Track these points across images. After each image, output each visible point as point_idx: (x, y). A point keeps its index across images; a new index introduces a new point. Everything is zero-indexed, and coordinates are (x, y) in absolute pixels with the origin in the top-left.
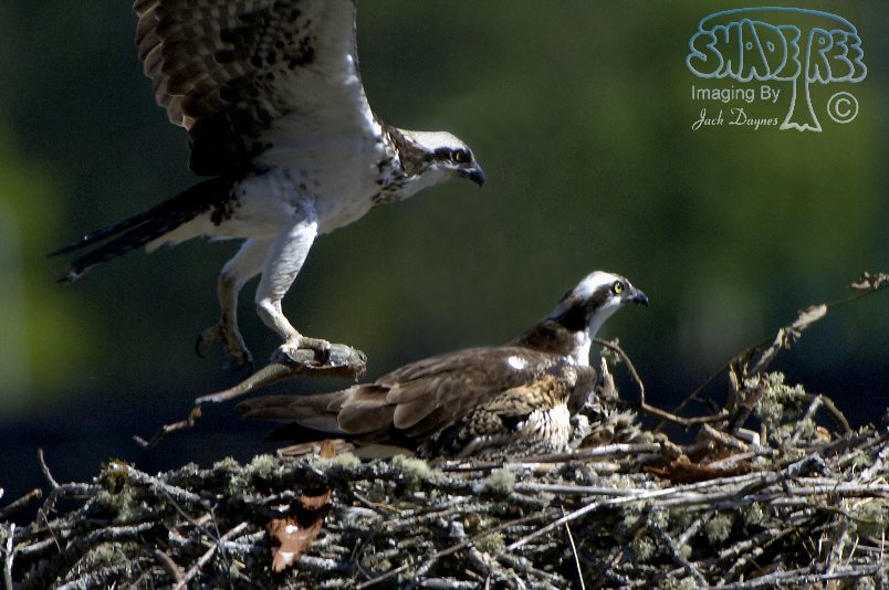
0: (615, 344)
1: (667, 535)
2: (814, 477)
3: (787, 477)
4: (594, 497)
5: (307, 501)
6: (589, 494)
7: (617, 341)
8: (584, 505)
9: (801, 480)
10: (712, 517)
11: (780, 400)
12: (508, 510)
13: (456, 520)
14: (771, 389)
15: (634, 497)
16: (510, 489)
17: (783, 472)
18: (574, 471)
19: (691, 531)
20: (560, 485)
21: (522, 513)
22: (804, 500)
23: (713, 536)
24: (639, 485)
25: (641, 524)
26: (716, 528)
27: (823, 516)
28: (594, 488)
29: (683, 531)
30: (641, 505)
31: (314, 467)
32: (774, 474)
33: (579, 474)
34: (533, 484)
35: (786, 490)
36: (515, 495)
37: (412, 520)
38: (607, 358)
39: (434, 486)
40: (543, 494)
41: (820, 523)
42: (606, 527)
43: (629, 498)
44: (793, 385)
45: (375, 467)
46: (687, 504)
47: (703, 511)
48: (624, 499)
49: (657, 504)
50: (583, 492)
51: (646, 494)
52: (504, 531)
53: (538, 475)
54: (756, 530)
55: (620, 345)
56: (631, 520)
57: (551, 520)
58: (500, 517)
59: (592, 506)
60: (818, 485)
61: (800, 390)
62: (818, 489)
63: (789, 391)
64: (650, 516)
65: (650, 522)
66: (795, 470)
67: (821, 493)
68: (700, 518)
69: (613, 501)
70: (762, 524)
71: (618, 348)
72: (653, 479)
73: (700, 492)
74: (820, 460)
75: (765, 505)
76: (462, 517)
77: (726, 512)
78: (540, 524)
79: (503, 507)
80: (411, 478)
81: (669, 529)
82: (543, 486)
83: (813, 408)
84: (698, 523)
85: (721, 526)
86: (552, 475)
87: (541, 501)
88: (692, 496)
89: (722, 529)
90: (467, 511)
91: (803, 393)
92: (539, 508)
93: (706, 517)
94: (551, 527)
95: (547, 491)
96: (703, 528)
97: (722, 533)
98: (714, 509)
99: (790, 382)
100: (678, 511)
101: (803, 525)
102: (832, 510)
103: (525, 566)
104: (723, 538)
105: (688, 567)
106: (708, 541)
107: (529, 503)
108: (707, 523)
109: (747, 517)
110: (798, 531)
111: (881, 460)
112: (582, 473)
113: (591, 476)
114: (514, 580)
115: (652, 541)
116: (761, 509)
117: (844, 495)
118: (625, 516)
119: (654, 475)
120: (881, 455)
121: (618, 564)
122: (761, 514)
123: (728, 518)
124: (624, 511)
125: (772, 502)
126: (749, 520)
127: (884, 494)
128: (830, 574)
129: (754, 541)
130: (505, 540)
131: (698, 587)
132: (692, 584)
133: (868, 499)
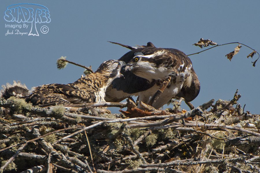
1: (130, 139)
3: (185, 117)
6: (96, 119)
10: (149, 135)
13: (36, 127)
16: (63, 114)
18: (88, 111)
19: (139, 140)
21: (65, 126)
22: (191, 128)
23: (148, 143)
25: (119, 133)
26: (150, 139)
27: (199, 137)
28: (97, 117)
29: (135, 140)
30: (119, 125)
33: (90, 111)
35: (184, 123)
36: (65, 116)
37: (16, 126)
39: (28, 111)
41: (197, 140)
46: (140, 126)
48: (114, 121)
50: (94, 119)
52: (56, 134)
58: (55, 127)
65: (123, 133)
66: (189, 114)
68: (143, 134)
72: (122, 116)
74: (201, 110)
75: (174, 129)
76: (39, 126)
77: (155, 132)
78: (71, 131)
80: (18, 107)
81: (131, 137)
84: (142, 136)
85: (152, 139)
86: (78, 111)
87: (76, 120)
88: (142, 123)
89: (153, 140)
90: (41, 123)
92: (75, 123)
93: (146, 134)
97: (152, 142)
98: (150, 130)
100: (134, 130)
101: (189, 141)
102: (204, 133)
103: (66, 150)
104: (153, 144)
105: (139, 154)
106: (146, 145)
107: (71, 120)
108: (146, 137)
109: (166, 134)
110: (186, 144)
111: (223, 116)
112: (92, 111)
113: (95, 113)
114: (61, 155)
115: (123, 142)
116: (172, 131)
117: (208, 128)
118: (112, 130)
119: (123, 114)
120: (223, 114)
121: (106, 153)
122: (172, 133)
123: (155, 135)
124: (111, 128)
125: (177, 128)
126: (166, 136)
127: (226, 129)
128: (202, 161)
129: (168, 146)
130: (57, 138)
131: (143, 164)
132: (140, 162)
133: (218, 132)
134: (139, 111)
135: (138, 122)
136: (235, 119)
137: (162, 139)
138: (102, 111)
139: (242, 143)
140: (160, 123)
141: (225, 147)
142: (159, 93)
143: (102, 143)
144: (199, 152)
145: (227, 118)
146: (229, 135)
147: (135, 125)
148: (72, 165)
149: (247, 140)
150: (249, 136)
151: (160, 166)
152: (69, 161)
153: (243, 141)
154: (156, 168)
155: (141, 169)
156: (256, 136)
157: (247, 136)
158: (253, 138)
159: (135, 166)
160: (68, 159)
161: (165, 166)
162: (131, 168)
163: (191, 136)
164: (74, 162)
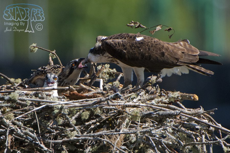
0: (54, 52)
1: (68, 116)
2: (118, 100)
3: (108, 99)
4: (44, 103)
6: (43, 102)
7: (55, 51)
8: (41, 105)
9: (113, 101)
10: (83, 112)
11: (108, 74)
12: (16, 106)
14: (105, 70)
15: (58, 104)
16: (17, 99)
17: (107, 98)
18: (38, 94)
19: (76, 116)
20: (34, 98)
21: (20, 107)
22: (114, 107)
23: (83, 118)
24: (59, 100)
25: (60, 112)
26: (84, 115)
27: (120, 113)
28: (45, 100)
29: (73, 116)
30: (60, 106)
32: (104, 98)
33: (40, 95)
34: (25, 98)
35: (108, 103)
36: (18, 101)
38: (51, 56)
40: (28, 101)
41: (119, 115)
42: (48, 113)
43: (56, 104)
44: (112, 69)
46: (75, 107)
47: (80, 109)
48: (55, 104)
49: (65, 106)
50: (41, 101)
51: (62, 103)
52: (14, 113)
53: (27, 95)
54: (98, 116)
55: (55, 52)
56: (56, 111)
57: (30, 110)
58: (13, 108)
59: (44, 106)
60: (119, 103)
61: (115, 70)
62: (119, 104)
63: (111, 70)
64: (63, 110)
65: (63, 112)
66: (111, 97)
67: (119, 105)
68: (79, 111)
69: (51, 104)
70: (99, 115)
71: (55, 53)
72: (64, 98)
73: (79, 103)
74: (120, 94)
75: (101, 108)
76: (1, 107)
77: (88, 110)
78: (26, 111)
79: (14, 105)
81: (69, 115)
82: (28, 99)
83: (119, 78)
84: (78, 113)
85: (86, 115)
86: (31, 95)
87: (27, 103)
88: (77, 104)
90: (2, 105)
91: (116, 71)
92: (26, 106)
93: (81, 111)
94: (30, 112)
95: (29, 100)
96: (80, 114)
97: (86, 117)
98: (84, 109)
99: (111, 67)
100: (72, 109)
101: (113, 116)
102: (123, 111)
103: (20, 125)
104: (86, 118)
105: (75, 127)
106: (81, 119)
107: (23, 104)
108: (81, 113)
109: (95, 112)
110: (111, 118)
111: (140, 96)
112: (41, 95)
113: (44, 96)
114: (17, 129)
115: (63, 118)
116: (100, 109)
117: (127, 106)
118: (55, 110)
119: (65, 96)
120: (140, 94)
121: (51, 126)
122: (99, 111)
123: (88, 112)
124: (54, 108)
125: (103, 107)
126: (95, 113)
127: (140, 107)
128: (121, 132)
129: (97, 120)
130: (14, 116)
131: (77, 135)
132: (75, 133)
133: (135, 108)
134: (76, 94)
135: (74, 103)
136: (150, 97)
137: (92, 116)
138: (50, 94)
139: (153, 116)
140: (91, 104)
141: (141, 119)
142: (95, 77)
143: (49, 119)
144: (121, 123)
145: (144, 97)
146: (143, 110)
147: (72, 106)
148: (25, 136)
149: (157, 114)
150: (158, 111)
151: (90, 136)
152: (22, 134)
153: (154, 114)
154: (87, 138)
155: (76, 138)
156: (163, 110)
157: (157, 111)
158: (161, 112)
159: (72, 136)
160: (22, 132)
161: (93, 136)
162: (68, 138)
163: (114, 112)
164: (26, 134)
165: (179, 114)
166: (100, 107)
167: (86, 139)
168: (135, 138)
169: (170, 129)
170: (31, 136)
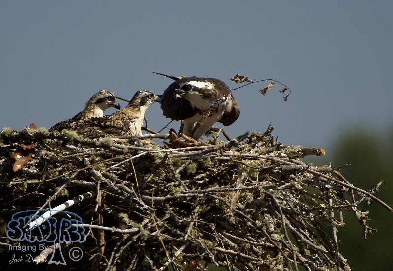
1: (172, 167)
3: (223, 147)
5: (25, 147)
6: (141, 150)
8: (138, 154)
10: (189, 164)
12: (107, 154)
13: (86, 157)
16: (111, 144)
18: (133, 142)
19: (181, 168)
20: (129, 146)
21: (113, 156)
22: (228, 158)
23: (189, 171)
25: (163, 163)
26: (191, 168)
27: (235, 166)
28: (143, 148)
30: (163, 155)
31: (29, 133)
32: (217, 146)
33: (136, 143)
35: (221, 154)
36: (113, 147)
37: (68, 156)
39: (79, 142)
45: (55, 133)
46: (181, 156)
49: (170, 155)
50: (139, 149)
52: (105, 163)
53: (119, 143)
56: (158, 161)
57: (124, 160)
58: (104, 157)
64: (167, 159)
65: (166, 162)
66: (226, 145)
67: (235, 156)
68: (184, 163)
72: (165, 147)
74: (237, 141)
75: (212, 159)
76: (89, 156)
77: (195, 161)
80: (70, 138)
84: (184, 165)
85: (193, 167)
86: (124, 143)
87: (123, 150)
88: (183, 153)
90: (91, 153)
92: (122, 153)
93: (187, 162)
94: (124, 162)
96: (185, 168)
97: (193, 170)
98: (190, 160)
100: (177, 159)
101: (226, 170)
102: (239, 163)
103: (114, 177)
104: (193, 172)
105: (181, 182)
106: (187, 173)
107: (118, 151)
108: (187, 166)
109: (205, 163)
110: (223, 172)
111: (258, 146)
113: (141, 144)
114: (110, 183)
115: (166, 170)
117: (244, 158)
118: (156, 159)
119: (166, 145)
121: (150, 180)
122: (210, 162)
123: (196, 164)
124: (155, 157)
125: (215, 158)
126: (206, 165)
127: (260, 159)
128: (238, 188)
129: (207, 174)
130: (106, 166)
131: (184, 191)
132: (182, 189)
133: (253, 161)
135: (179, 152)
136: (269, 149)
137: (202, 168)
138: (147, 142)
139: (275, 171)
140: (200, 153)
141: (259, 175)
143: (147, 172)
144: (236, 180)
146: (262, 164)
147: (177, 155)
148: (120, 191)
149: (279, 169)
150: (281, 165)
151: (199, 193)
152: (116, 188)
153: (275, 169)
154: (196, 194)
155: (182, 195)
156: (287, 165)
157: (279, 165)
158: (284, 167)
159: (177, 192)
160: (116, 186)
161: (204, 193)
162: (173, 194)
163: (228, 165)
164: (121, 188)
165: (306, 170)
166: (212, 157)
167: (194, 196)
168: (252, 198)
169: (299, 185)
170: (127, 191)
